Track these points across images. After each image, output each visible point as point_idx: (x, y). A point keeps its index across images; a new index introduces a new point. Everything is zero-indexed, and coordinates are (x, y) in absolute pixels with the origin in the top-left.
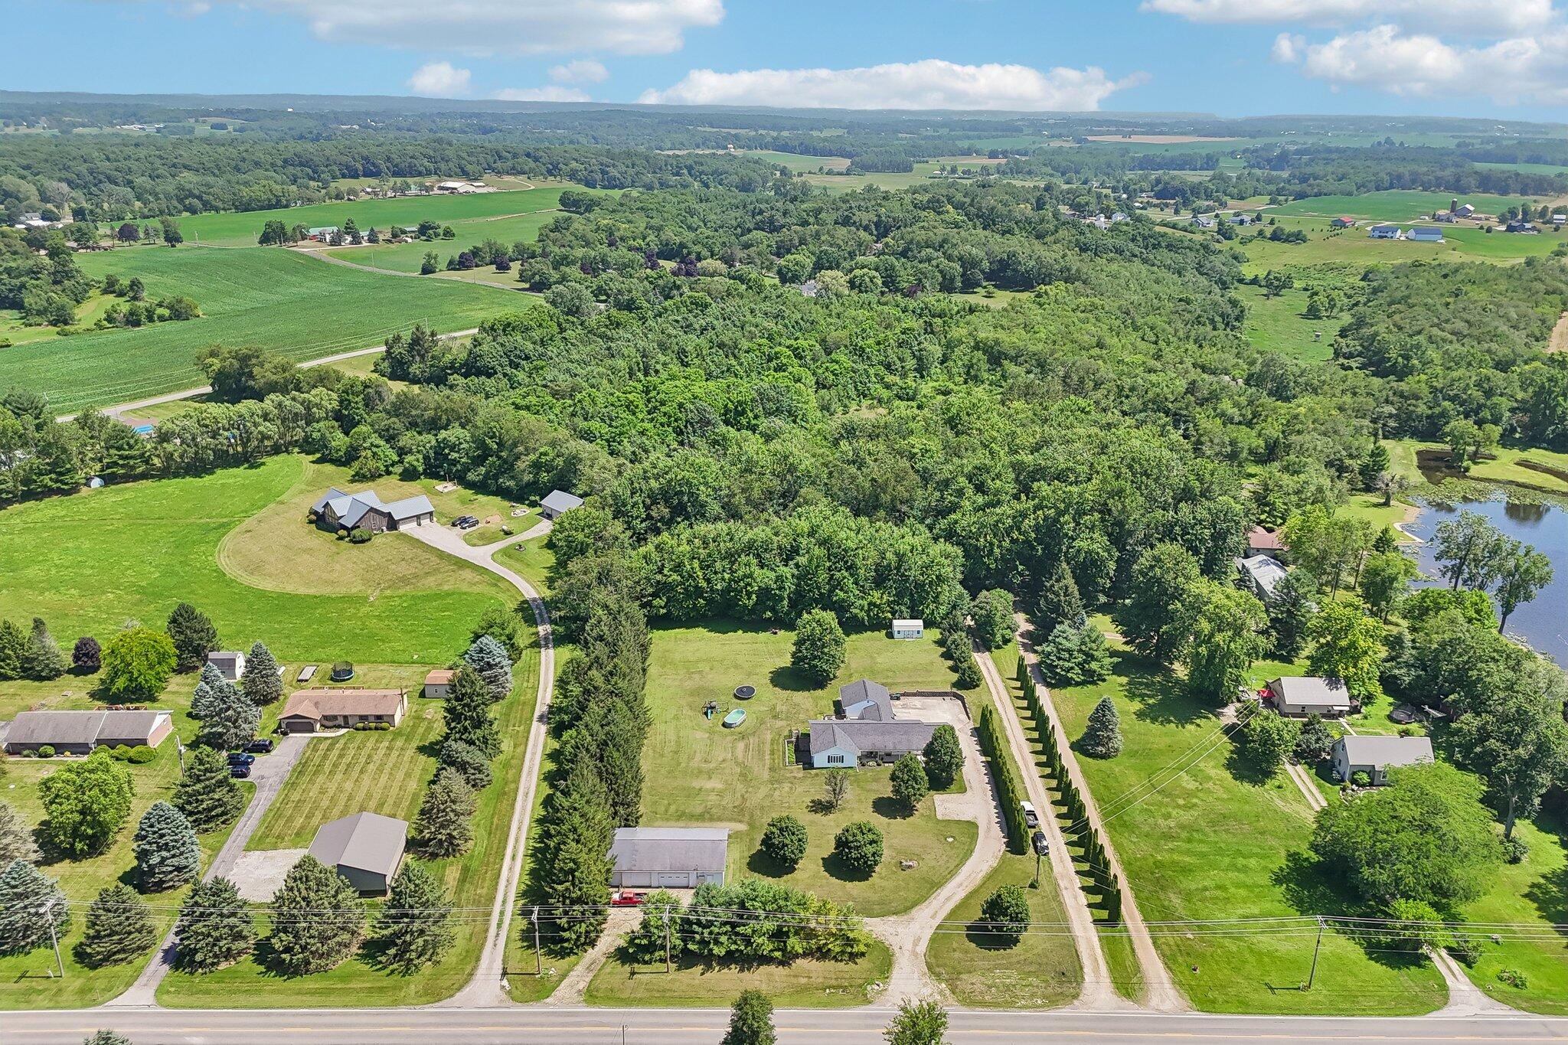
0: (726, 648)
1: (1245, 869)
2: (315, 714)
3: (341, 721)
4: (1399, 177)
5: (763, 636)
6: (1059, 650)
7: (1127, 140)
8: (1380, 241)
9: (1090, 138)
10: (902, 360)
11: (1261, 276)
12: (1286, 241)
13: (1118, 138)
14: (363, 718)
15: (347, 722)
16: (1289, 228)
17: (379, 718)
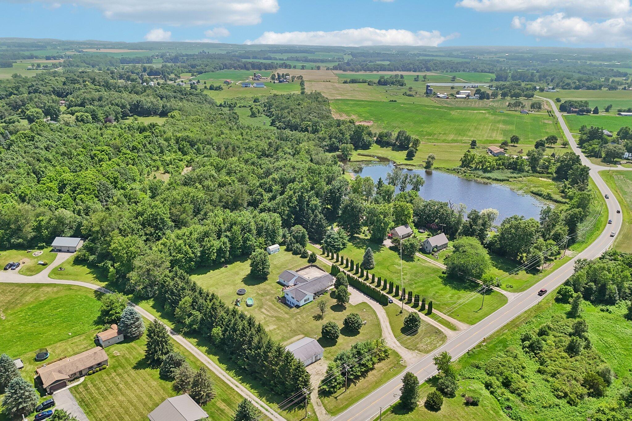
0: (213, 279)
1: (435, 285)
2: (65, 377)
3: (78, 375)
4: (225, 65)
5: (223, 269)
6: (334, 239)
7: (98, 51)
8: (247, 88)
9: (84, 50)
10: (155, 149)
11: (223, 104)
12: (216, 90)
13: (95, 50)
14: (91, 368)
15: (81, 374)
16: (216, 85)
17: (99, 364)
